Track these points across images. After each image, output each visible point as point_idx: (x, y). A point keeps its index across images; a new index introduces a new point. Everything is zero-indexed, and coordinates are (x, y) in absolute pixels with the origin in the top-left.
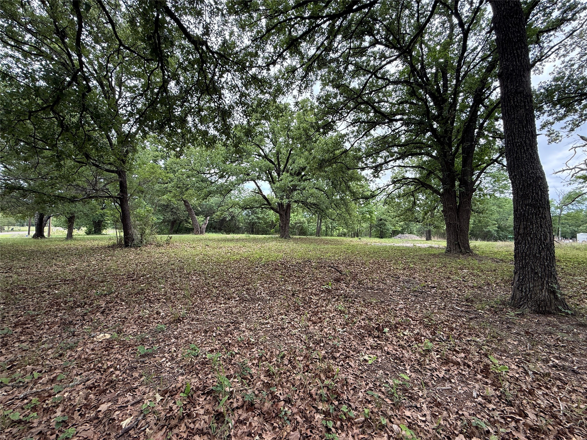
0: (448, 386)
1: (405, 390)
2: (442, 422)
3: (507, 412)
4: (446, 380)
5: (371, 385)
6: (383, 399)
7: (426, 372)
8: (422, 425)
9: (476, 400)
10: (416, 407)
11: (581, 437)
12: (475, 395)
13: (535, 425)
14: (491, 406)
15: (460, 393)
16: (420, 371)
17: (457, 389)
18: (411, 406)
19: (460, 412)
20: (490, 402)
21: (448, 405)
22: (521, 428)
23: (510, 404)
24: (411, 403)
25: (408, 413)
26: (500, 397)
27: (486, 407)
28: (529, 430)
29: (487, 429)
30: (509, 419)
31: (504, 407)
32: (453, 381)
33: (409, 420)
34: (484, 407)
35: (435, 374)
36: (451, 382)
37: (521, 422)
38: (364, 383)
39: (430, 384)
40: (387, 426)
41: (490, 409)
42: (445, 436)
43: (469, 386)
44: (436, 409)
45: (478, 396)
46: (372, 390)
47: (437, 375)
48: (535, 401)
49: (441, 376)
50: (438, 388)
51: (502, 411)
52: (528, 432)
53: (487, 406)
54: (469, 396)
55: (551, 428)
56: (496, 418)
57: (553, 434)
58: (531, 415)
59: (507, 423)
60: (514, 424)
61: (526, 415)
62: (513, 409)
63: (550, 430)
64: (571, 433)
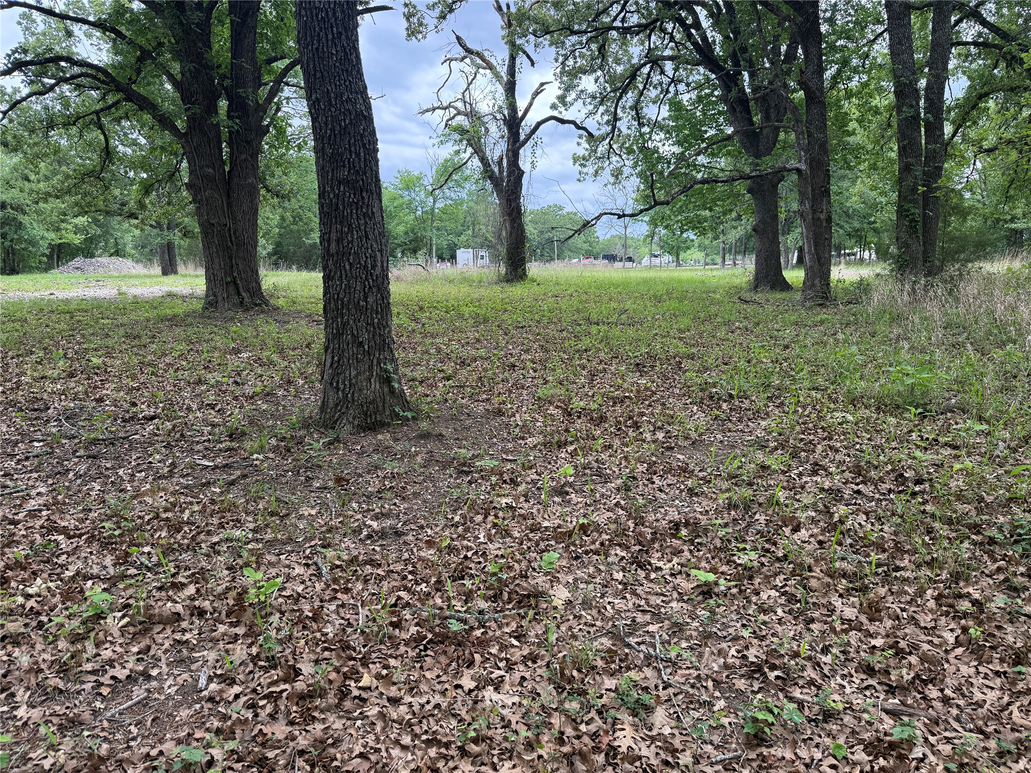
0: (138, 693)
3: (262, 687)
4: (136, 681)
7: (83, 682)
9: (205, 693)
11: (378, 665)
12: (203, 682)
13: (308, 686)
14: (237, 689)
15: (169, 697)
16: (61, 691)
17: (160, 690)
19: (154, 753)
20: (232, 682)
21: (129, 747)
22: (283, 708)
23: (273, 663)
26: (255, 659)
27: (223, 699)
28: (297, 704)
29: (208, 758)
30: (261, 703)
31: (259, 678)
32: (154, 672)
34: (218, 703)
35: (106, 679)
36: (148, 678)
37: (285, 694)
39: (87, 716)
41: (230, 699)
43: (194, 667)
45: (210, 679)
47: (113, 678)
48: (320, 630)
49: (122, 674)
50: (109, 714)
51: (254, 691)
52: (295, 708)
53: (225, 696)
54: (189, 692)
55: (333, 676)
56: (235, 716)
57: (336, 685)
58: (306, 668)
59: (256, 715)
60: (269, 709)
61: (298, 672)
62: (275, 674)
63: (331, 682)
64: (365, 665)
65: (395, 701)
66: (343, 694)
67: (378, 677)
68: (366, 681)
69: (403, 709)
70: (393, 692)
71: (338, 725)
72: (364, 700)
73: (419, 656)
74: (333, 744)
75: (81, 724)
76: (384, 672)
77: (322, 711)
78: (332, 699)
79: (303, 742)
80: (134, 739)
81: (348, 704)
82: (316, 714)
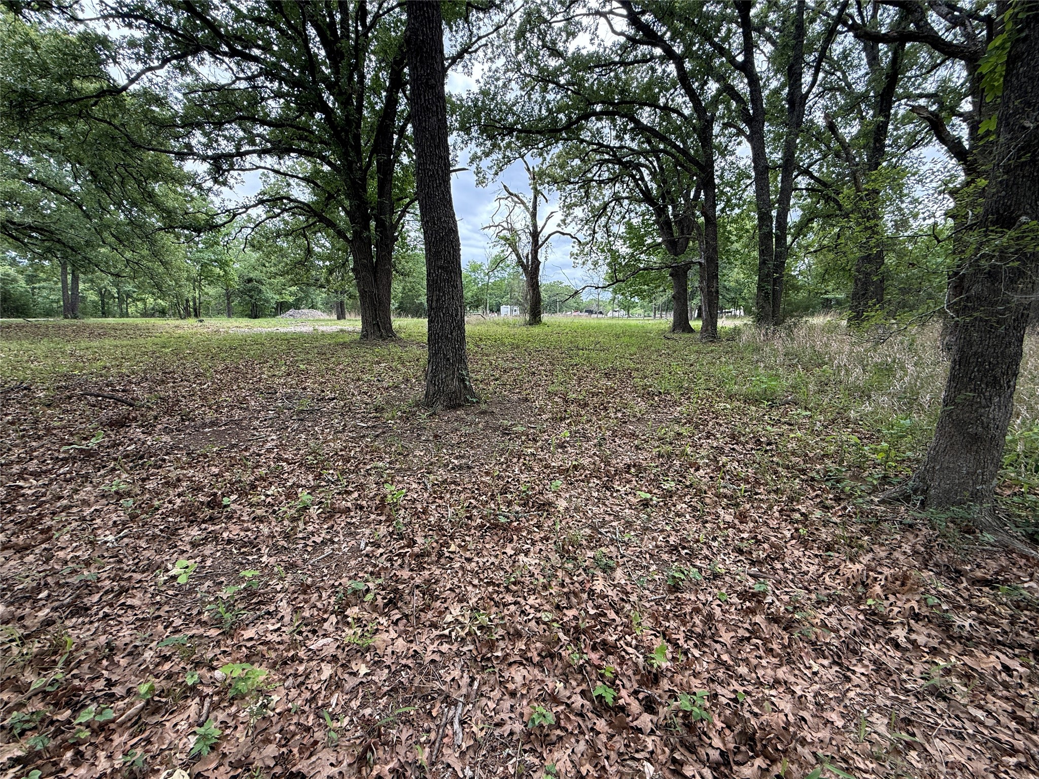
0: (328, 551)
1: (254, 594)
2: (307, 614)
3: (395, 550)
4: (326, 544)
5: (178, 622)
6: (201, 637)
7: (297, 544)
8: (274, 637)
9: (364, 552)
10: (268, 613)
11: (459, 539)
12: (362, 545)
13: (421, 550)
14: (381, 550)
15: (344, 554)
16: (286, 548)
17: (339, 549)
18: (258, 618)
19: (337, 584)
20: (379, 547)
21: (323, 580)
22: (407, 562)
23: (401, 537)
24: (258, 613)
25: (250, 633)
26: (391, 534)
27: (374, 556)
28: (415, 560)
29: (366, 587)
30: (395, 558)
31: (393, 545)
32: (336, 540)
33: (249, 644)
34: (371, 557)
35: (310, 543)
36: (333, 542)
37: (408, 554)
38: (160, 628)
39: (300, 562)
40: (201, 682)
41: (378, 556)
42: (309, 631)
43: (357, 537)
44: (301, 597)
45: (367, 544)
46: (180, 631)
47: (314, 542)
48: (427, 519)
49: (318, 540)
50: (312, 562)
51: (391, 551)
52: (413, 562)
53: (375, 554)
54: (355, 551)
55: (435, 545)
56: (381, 565)
57: (436, 550)
58: (420, 540)
59: (392, 565)
60: (399, 561)
61: (415, 542)
62: (403, 543)
63: (433, 548)
64: (452, 539)
65: (469, 560)
66: (440, 555)
67: (460, 546)
68: (453, 548)
69: (474, 564)
70: (468, 555)
71: (438, 572)
72: (452, 559)
73: (482, 535)
74: (434, 583)
75: (297, 566)
76: (463, 544)
77: (429, 564)
78: (434, 558)
79: (418, 581)
80: (326, 576)
81: (443, 561)
82: (425, 565)
